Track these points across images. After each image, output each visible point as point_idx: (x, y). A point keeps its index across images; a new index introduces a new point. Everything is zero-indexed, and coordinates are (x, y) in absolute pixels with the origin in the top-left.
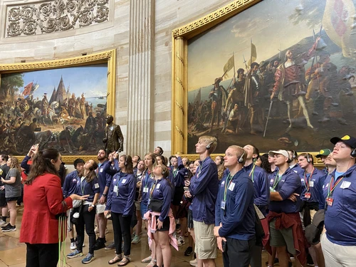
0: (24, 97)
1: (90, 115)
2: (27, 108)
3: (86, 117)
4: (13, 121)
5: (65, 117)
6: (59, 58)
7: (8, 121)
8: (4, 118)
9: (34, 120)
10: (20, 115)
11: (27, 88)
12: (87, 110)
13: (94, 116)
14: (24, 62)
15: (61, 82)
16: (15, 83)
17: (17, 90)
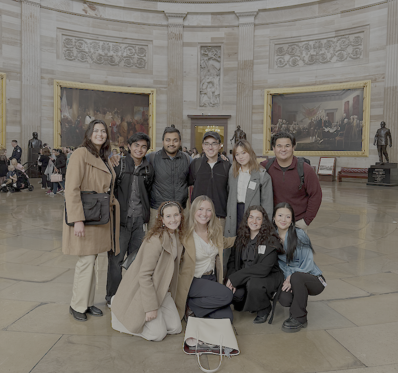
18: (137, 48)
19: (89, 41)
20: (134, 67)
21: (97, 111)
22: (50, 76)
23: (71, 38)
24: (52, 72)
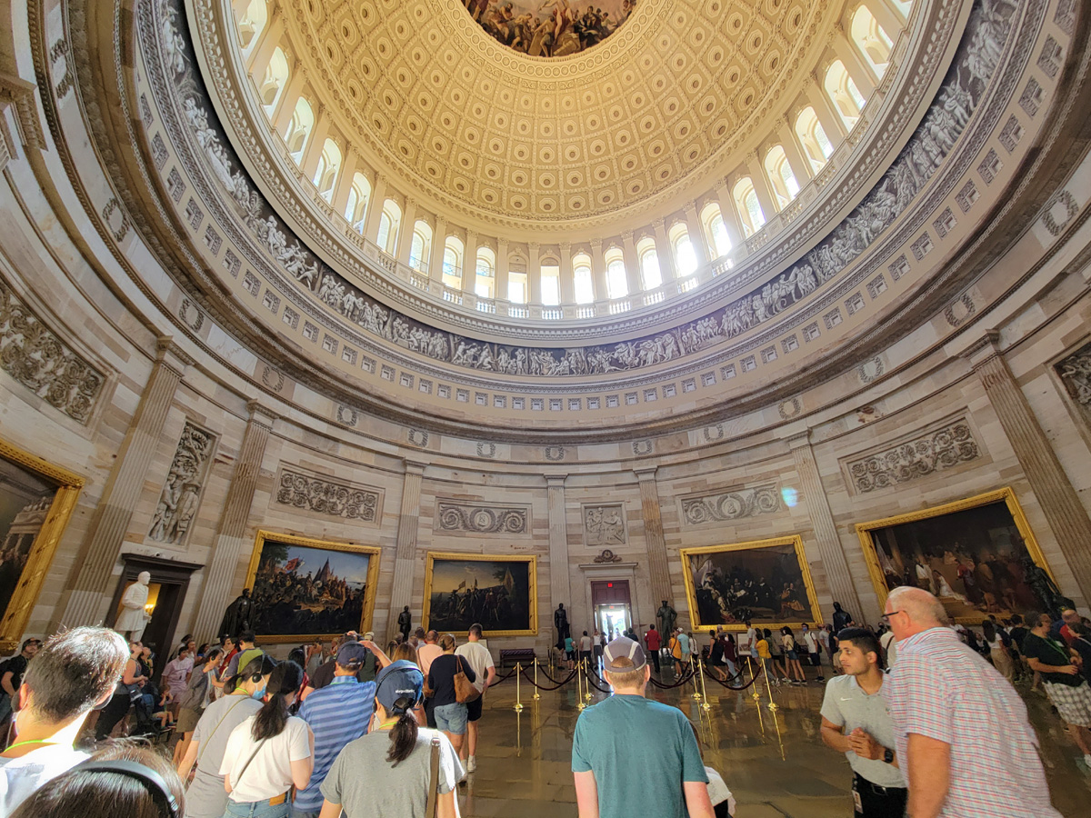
0: (286, 571)
1: (348, 597)
2: (288, 583)
3: (345, 599)
4: (270, 596)
5: (326, 597)
6: (328, 540)
7: (263, 596)
8: (259, 591)
9: (295, 597)
10: (279, 590)
11: (292, 562)
12: (346, 592)
13: (352, 598)
14: (293, 535)
15: (327, 563)
16: (278, 555)
17: (279, 562)
18: (952, 431)
19: (882, 456)
20: (960, 462)
21: (928, 554)
22: (849, 521)
23: (859, 462)
24: (849, 516)
